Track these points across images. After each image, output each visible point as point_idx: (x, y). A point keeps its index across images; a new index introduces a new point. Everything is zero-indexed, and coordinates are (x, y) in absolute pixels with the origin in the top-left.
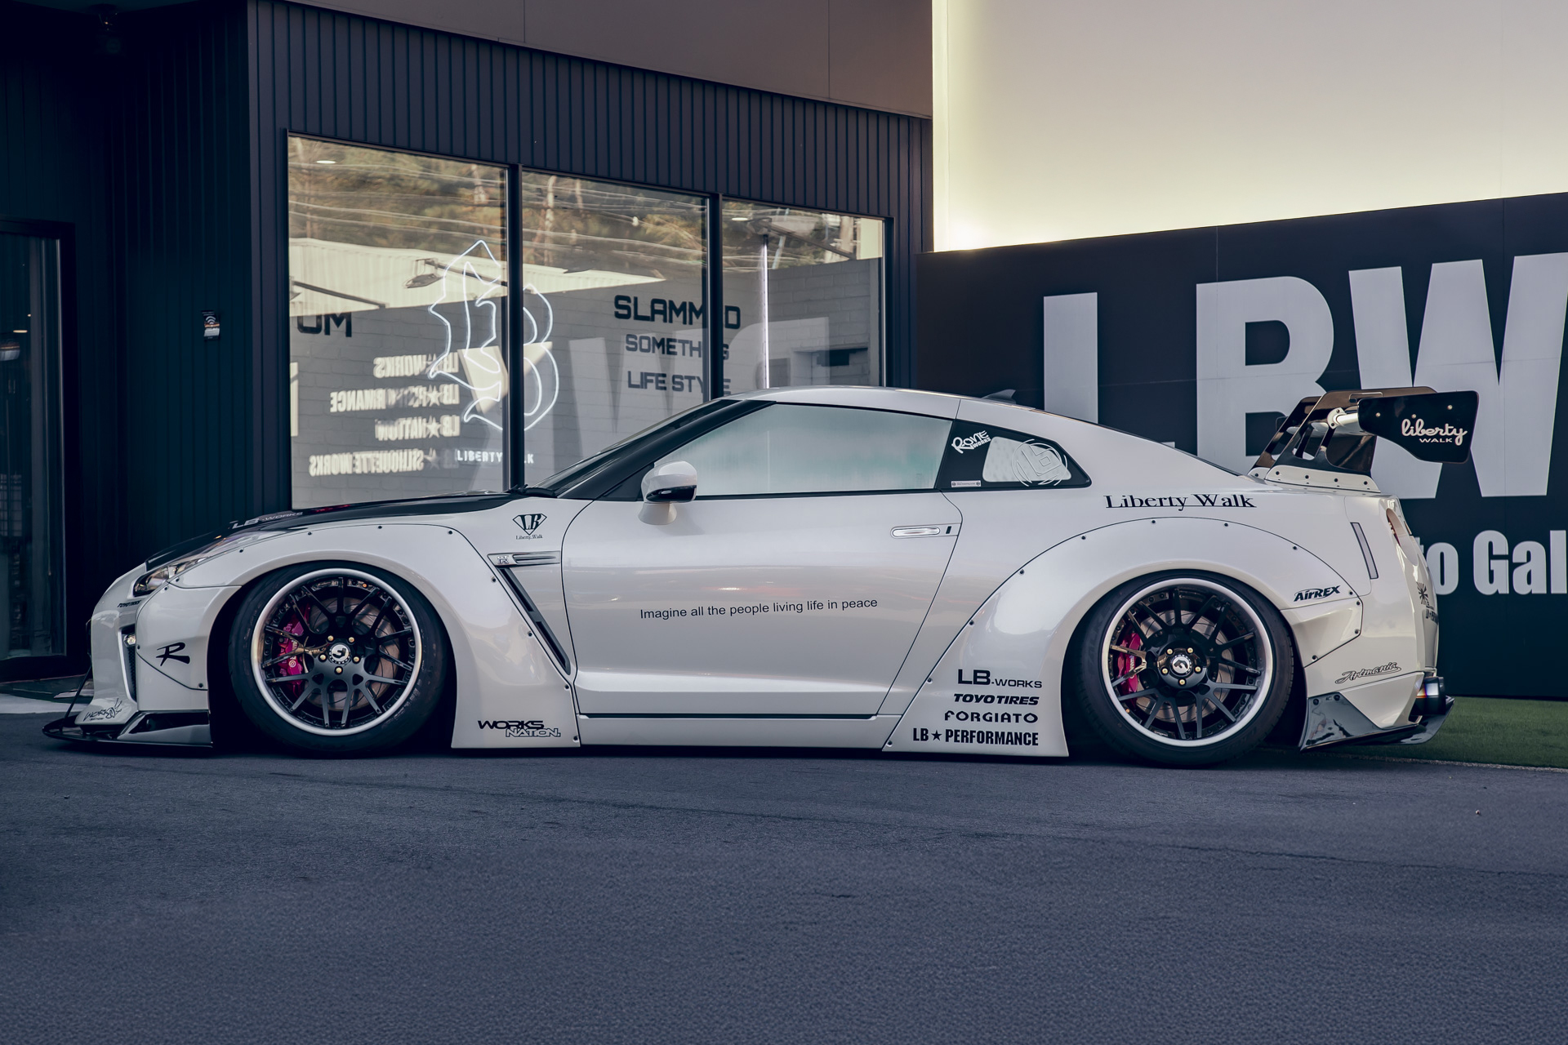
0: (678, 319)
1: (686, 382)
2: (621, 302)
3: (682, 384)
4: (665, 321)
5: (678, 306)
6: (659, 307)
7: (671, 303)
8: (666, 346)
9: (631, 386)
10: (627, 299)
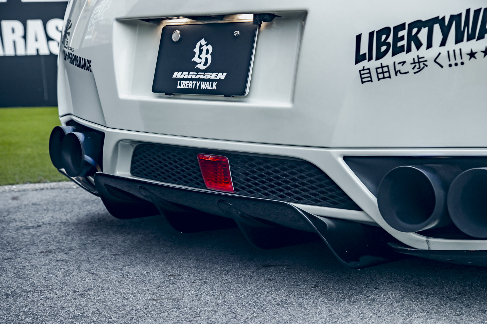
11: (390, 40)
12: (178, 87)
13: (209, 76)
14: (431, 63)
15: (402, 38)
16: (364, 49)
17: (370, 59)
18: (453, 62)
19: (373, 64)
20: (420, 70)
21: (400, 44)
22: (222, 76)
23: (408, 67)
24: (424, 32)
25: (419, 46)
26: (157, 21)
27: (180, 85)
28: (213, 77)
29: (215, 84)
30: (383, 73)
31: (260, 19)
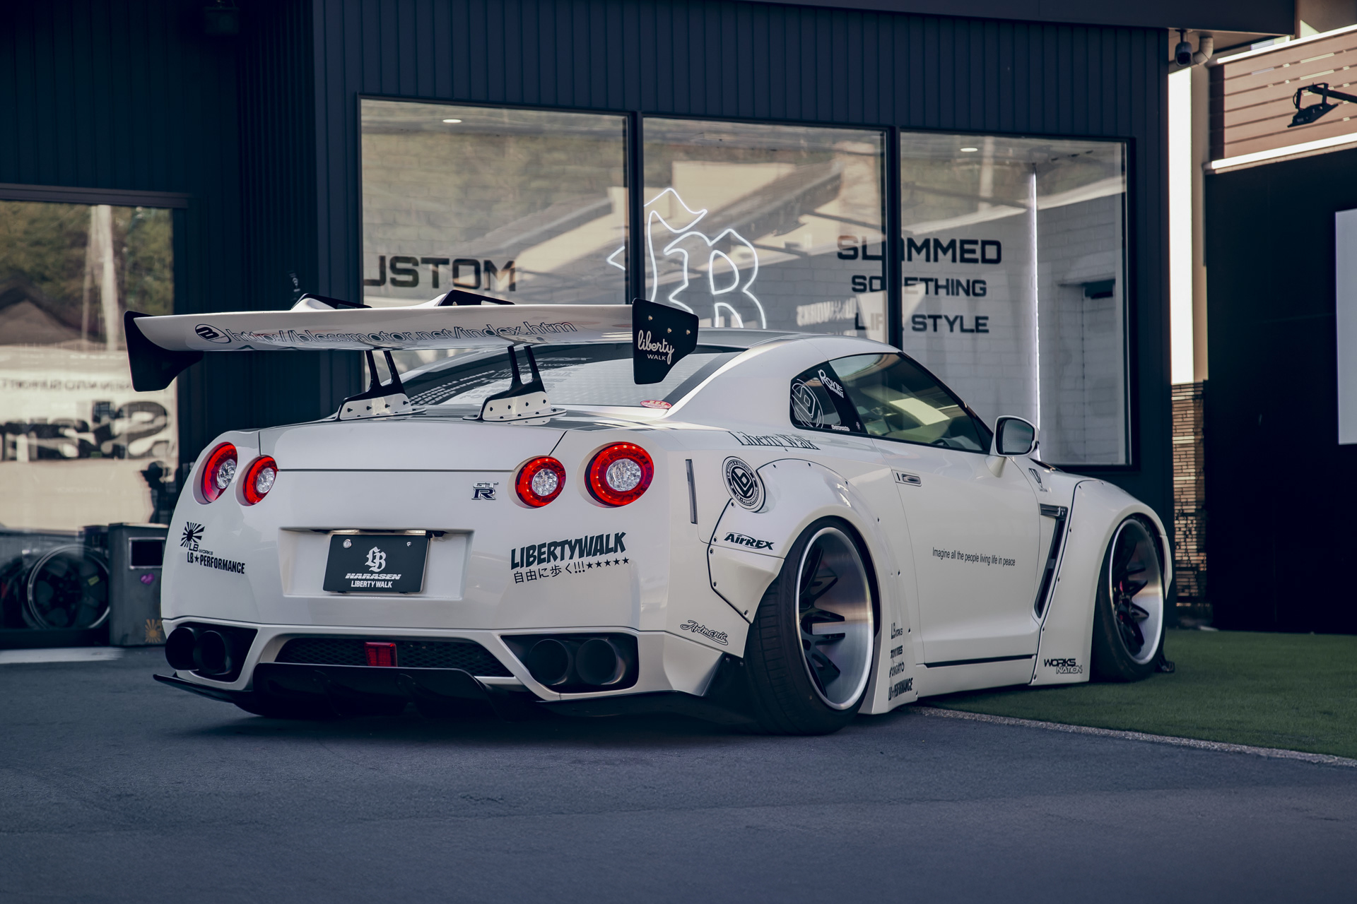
11: (536, 554)
12: (352, 586)
13: (383, 576)
14: (563, 570)
15: (544, 553)
16: (518, 559)
17: (522, 566)
18: (578, 570)
19: (524, 570)
20: (557, 574)
21: (542, 557)
22: (397, 577)
23: (548, 572)
24: (559, 549)
25: (555, 558)
26: (326, 531)
27: (354, 584)
28: (388, 578)
29: (390, 584)
30: (532, 576)
31: (430, 534)
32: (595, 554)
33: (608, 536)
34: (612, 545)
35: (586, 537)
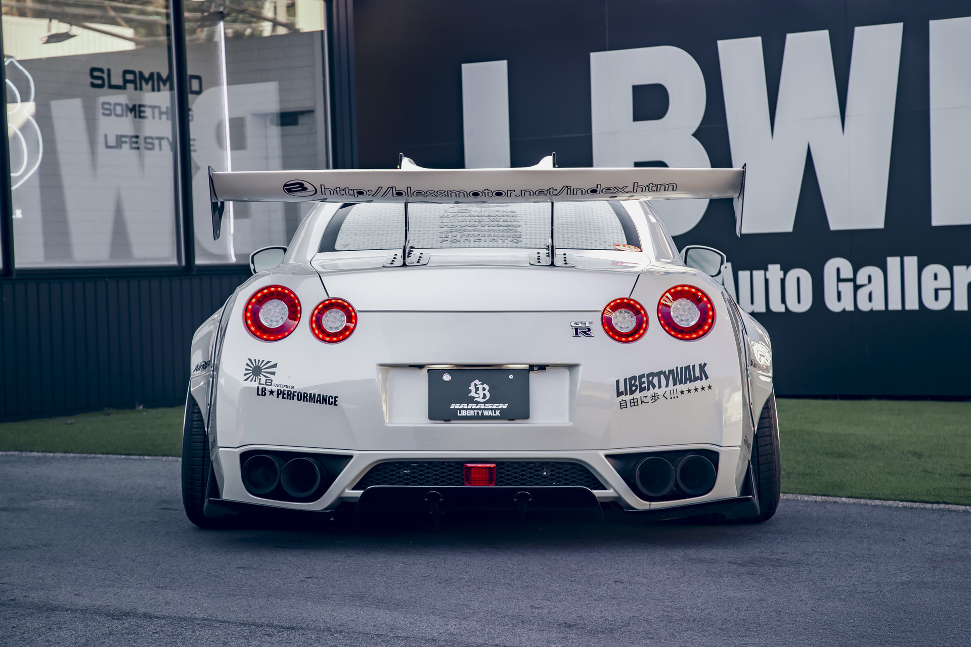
0: (147, 87)
1: (156, 142)
2: (96, 74)
3: (152, 144)
4: (136, 89)
5: (147, 75)
6: (130, 77)
7: (141, 73)
8: (137, 111)
9: (108, 147)
10: (101, 70)
11: (637, 383)
12: (459, 415)
13: (489, 406)
14: (661, 397)
15: (644, 382)
16: (622, 389)
17: (626, 394)
18: (672, 396)
19: (628, 398)
20: (655, 400)
21: (643, 386)
22: (505, 406)
23: (649, 399)
24: (656, 379)
25: (654, 387)
26: (420, 366)
27: (460, 413)
28: (495, 407)
29: (498, 413)
30: (634, 403)
31: (532, 367)
32: (685, 383)
33: (694, 366)
34: (698, 374)
35: (677, 368)
